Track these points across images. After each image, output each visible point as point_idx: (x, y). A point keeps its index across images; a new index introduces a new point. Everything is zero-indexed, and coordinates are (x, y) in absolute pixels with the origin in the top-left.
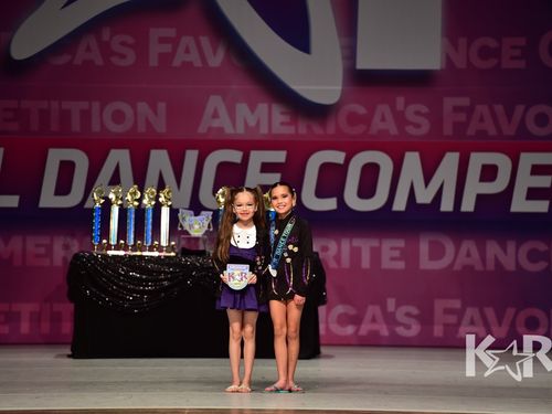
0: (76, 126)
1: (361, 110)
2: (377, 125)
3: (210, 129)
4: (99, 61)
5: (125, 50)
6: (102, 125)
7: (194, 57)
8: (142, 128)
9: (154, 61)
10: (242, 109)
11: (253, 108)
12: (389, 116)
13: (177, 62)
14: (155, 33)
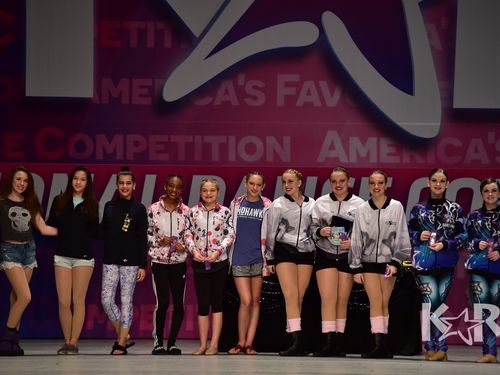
0: (215, 156)
1: (457, 143)
2: (471, 155)
3: (327, 159)
4: (235, 102)
5: (257, 93)
6: (237, 156)
7: (314, 99)
8: (270, 158)
9: (280, 102)
10: (355, 142)
11: (364, 141)
12: (481, 148)
13: (300, 103)
14: (282, 79)
